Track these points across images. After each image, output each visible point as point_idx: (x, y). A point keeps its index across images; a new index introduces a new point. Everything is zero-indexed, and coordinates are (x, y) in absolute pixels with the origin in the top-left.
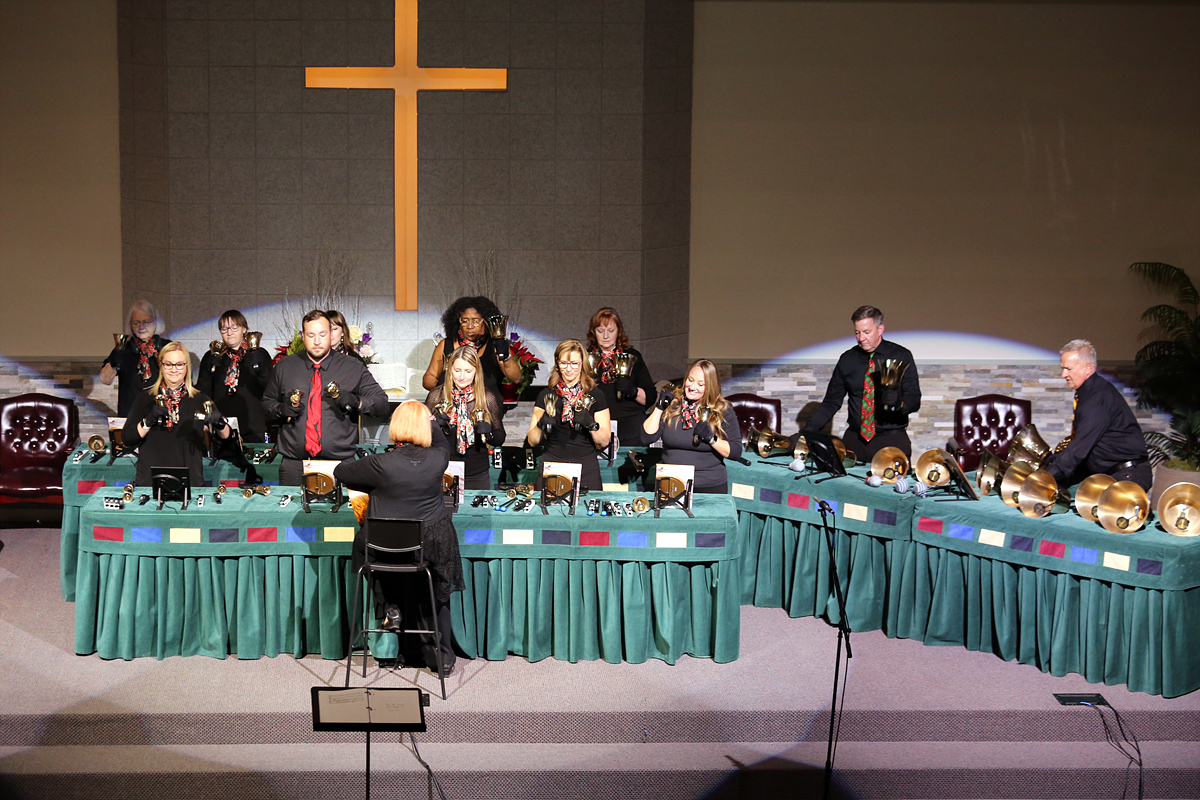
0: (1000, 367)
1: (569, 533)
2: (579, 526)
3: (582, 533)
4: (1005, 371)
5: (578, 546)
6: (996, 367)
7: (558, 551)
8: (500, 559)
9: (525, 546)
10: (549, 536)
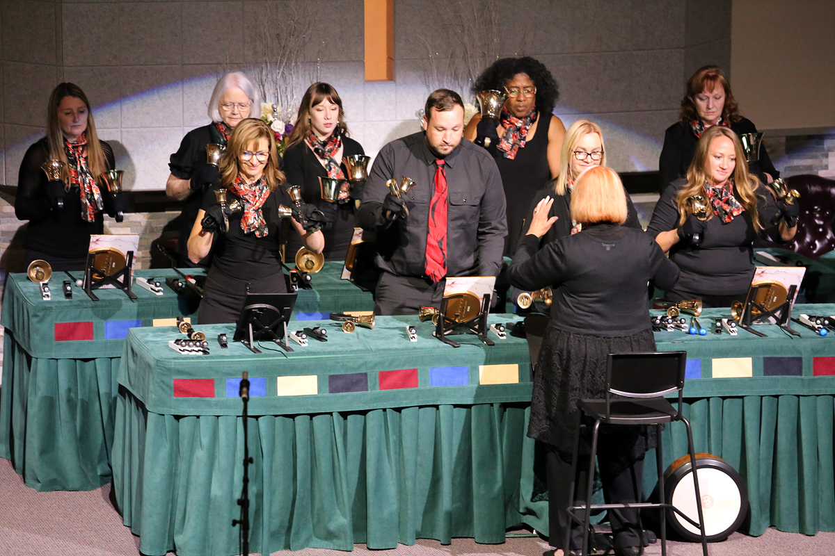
1: (800, 360)
2: (812, 350)
3: (816, 360)
5: (812, 377)
7: (785, 384)
8: (708, 399)
9: (742, 380)
10: (773, 365)
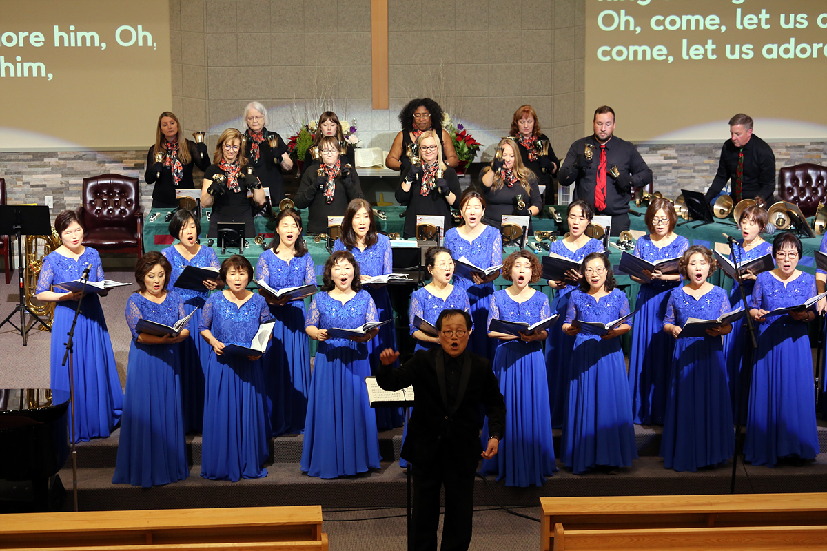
0: (812, 143)
4: (815, 146)
6: (809, 144)
